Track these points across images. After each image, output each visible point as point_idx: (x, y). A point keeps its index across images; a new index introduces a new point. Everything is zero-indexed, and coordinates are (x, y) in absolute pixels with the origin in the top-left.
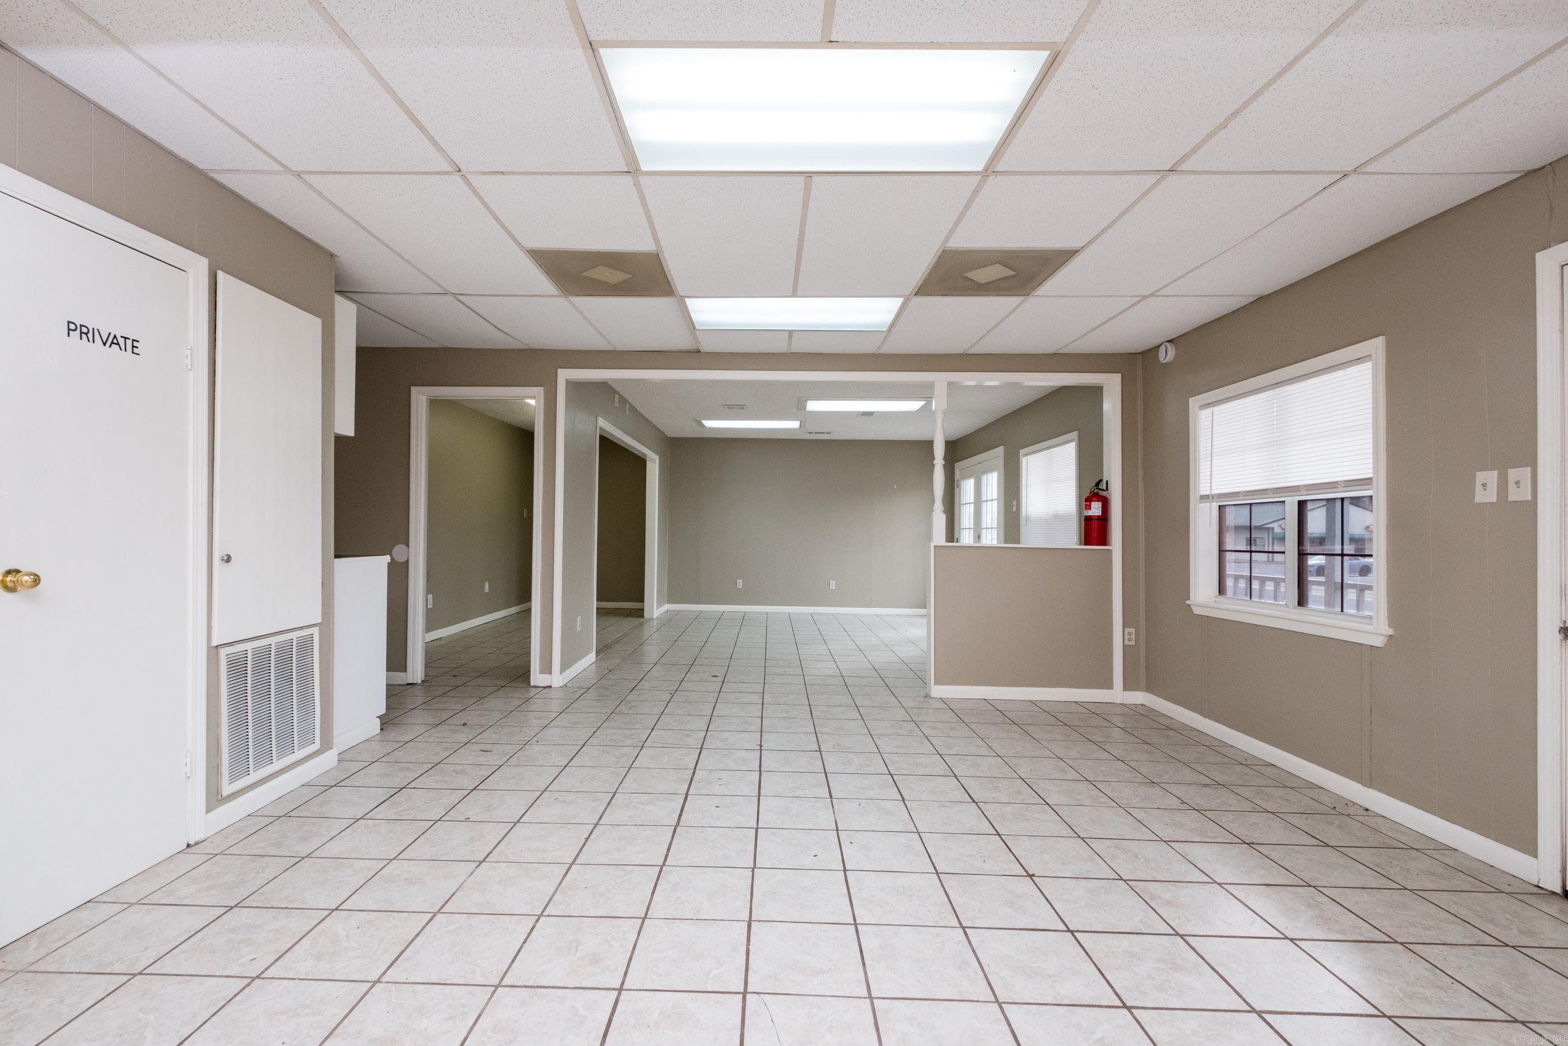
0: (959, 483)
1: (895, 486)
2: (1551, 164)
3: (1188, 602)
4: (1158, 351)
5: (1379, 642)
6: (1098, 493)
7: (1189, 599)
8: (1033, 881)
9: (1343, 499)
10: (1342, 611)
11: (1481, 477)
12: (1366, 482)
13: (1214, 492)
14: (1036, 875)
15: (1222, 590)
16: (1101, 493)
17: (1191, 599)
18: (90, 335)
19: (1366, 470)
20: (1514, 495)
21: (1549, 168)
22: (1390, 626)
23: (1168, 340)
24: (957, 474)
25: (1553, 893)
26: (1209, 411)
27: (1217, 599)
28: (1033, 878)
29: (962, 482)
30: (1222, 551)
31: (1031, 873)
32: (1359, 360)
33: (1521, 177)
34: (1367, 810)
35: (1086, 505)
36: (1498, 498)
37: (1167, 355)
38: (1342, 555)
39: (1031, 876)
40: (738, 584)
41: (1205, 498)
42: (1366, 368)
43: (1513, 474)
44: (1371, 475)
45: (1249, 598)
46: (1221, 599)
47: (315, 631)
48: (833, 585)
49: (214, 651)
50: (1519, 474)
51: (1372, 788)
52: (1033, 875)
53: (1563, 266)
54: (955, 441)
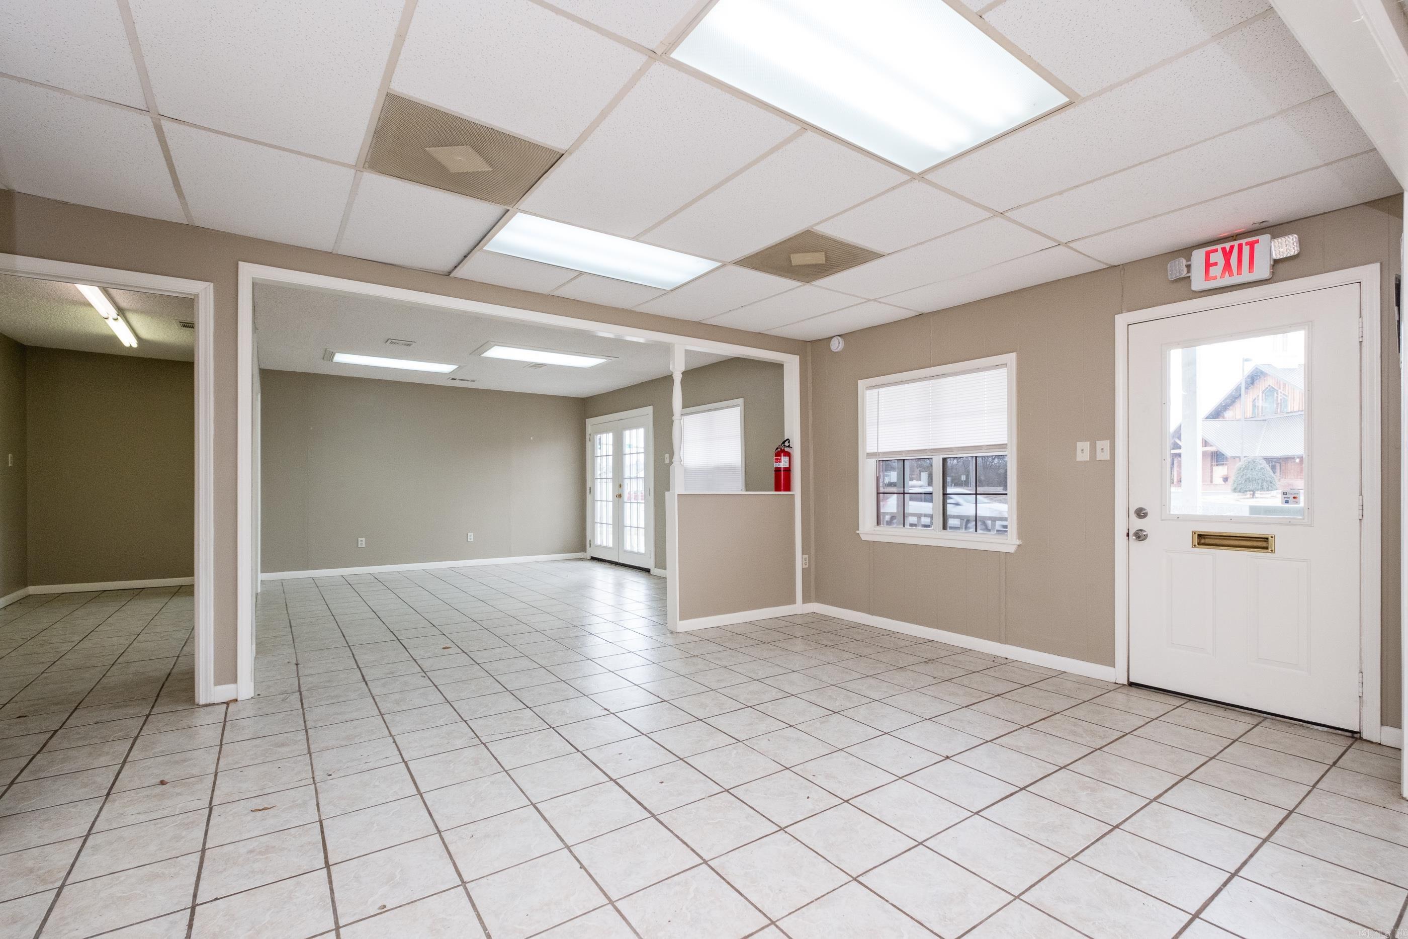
0: (591, 437)
1: (532, 438)
2: (1122, 264)
3: (857, 532)
4: (831, 341)
5: (1012, 549)
6: (784, 449)
7: (858, 530)
9: (976, 457)
10: (976, 531)
11: (1080, 445)
12: (1004, 446)
13: (880, 451)
15: (878, 523)
16: (786, 449)
17: (860, 529)
19: (1003, 439)
20: (1100, 456)
21: (1121, 266)
22: (1019, 539)
23: (838, 334)
24: (589, 429)
25: (1124, 685)
26: (875, 391)
27: (875, 528)
29: (595, 436)
30: (878, 493)
32: (997, 366)
33: (1107, 268)
34: (1007, 659)
35: (777, 459)
36: (1090, 457)
37: (837, 345)
38: (976, 494)
40: (359, 543)
41: (870, 455)
42: (1004, 371)
43: (1100, 444)
44: (1006, 442)
45: (903, 526)
46: (878, 528)
48: (471, 537)
50: (1103, 445)
51: (1008, 644)
53: (1128, 325)
54: (588, 398)
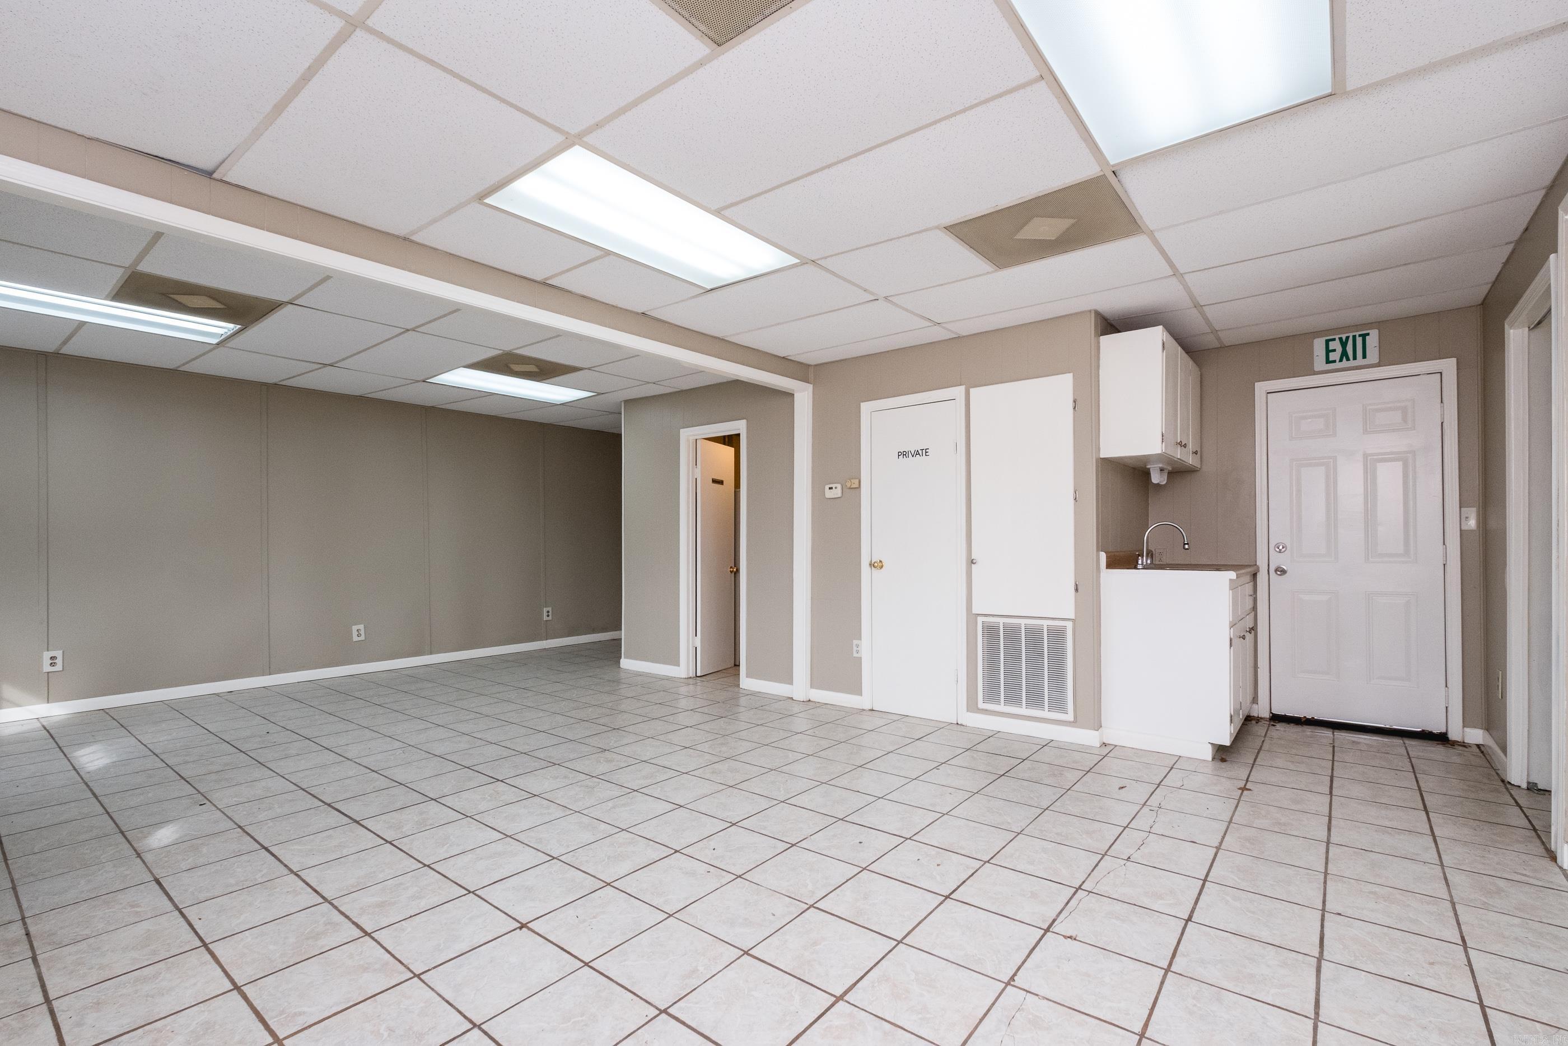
8: (518, 921)
14: (518, 930)
18: (907, 455)
28: (519, 925)
31: (524, 929)
39: (523, 926)
47: (1069, 625)
49: (972, 617)
52: (521, 928)
